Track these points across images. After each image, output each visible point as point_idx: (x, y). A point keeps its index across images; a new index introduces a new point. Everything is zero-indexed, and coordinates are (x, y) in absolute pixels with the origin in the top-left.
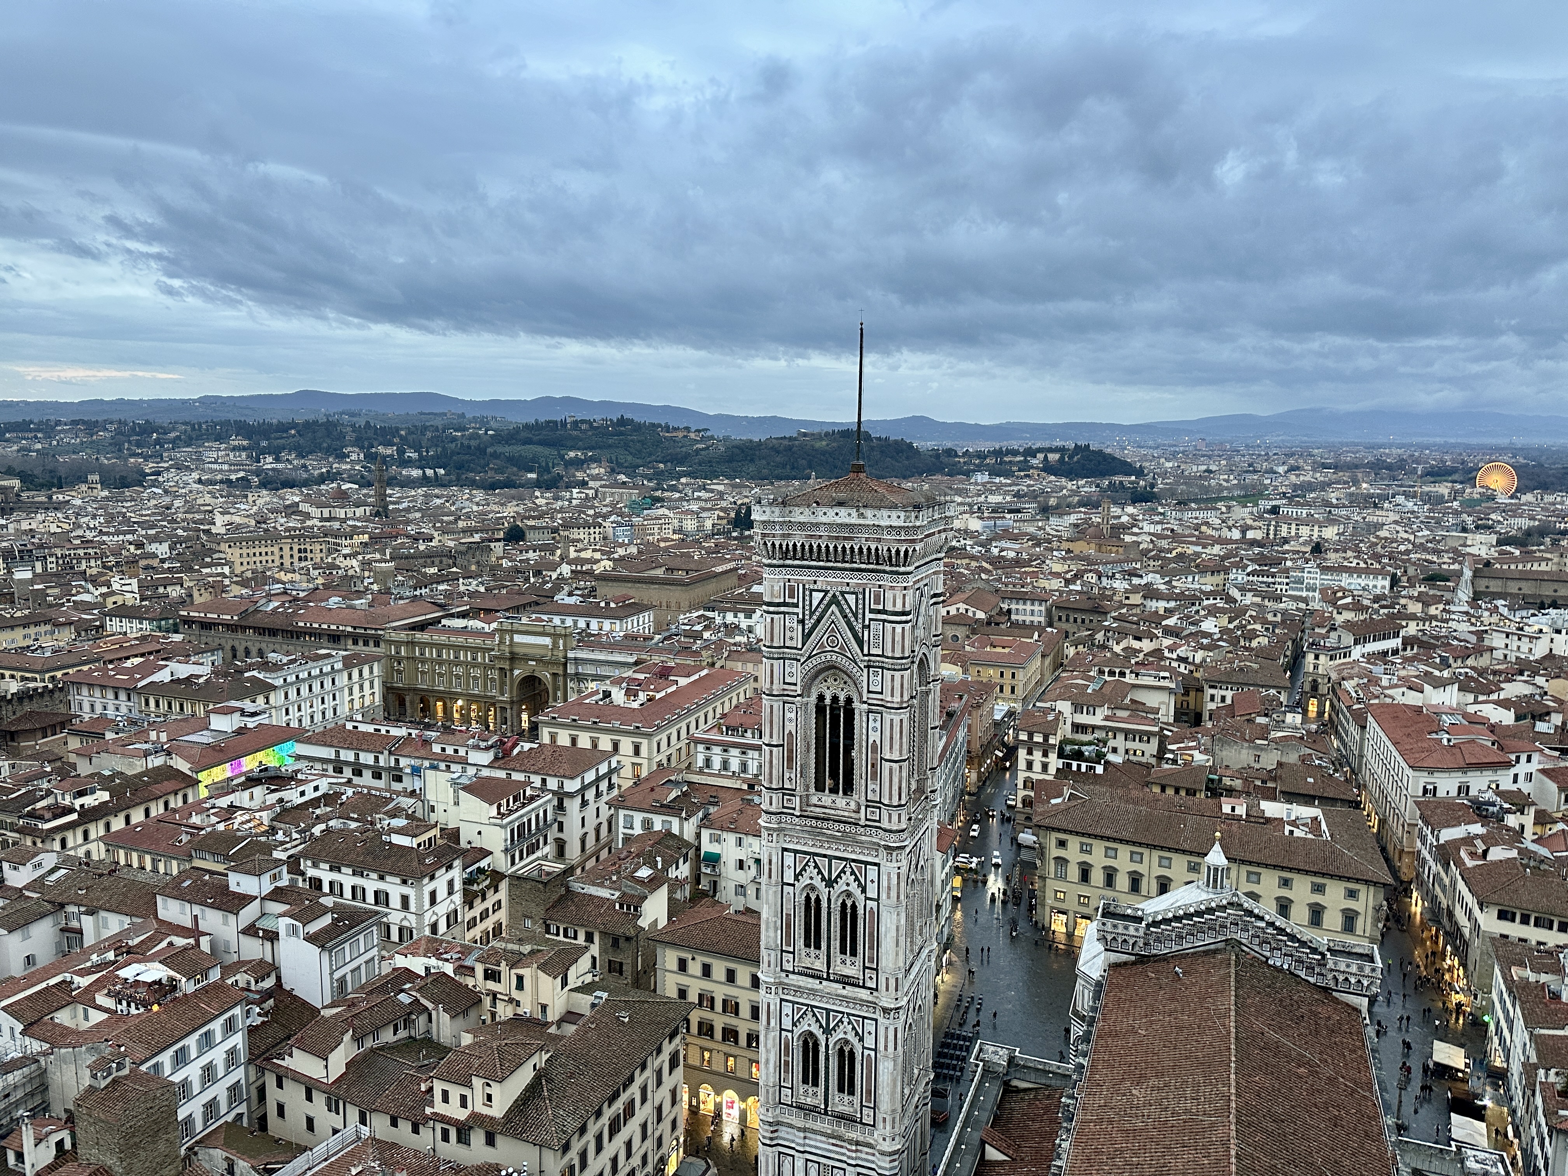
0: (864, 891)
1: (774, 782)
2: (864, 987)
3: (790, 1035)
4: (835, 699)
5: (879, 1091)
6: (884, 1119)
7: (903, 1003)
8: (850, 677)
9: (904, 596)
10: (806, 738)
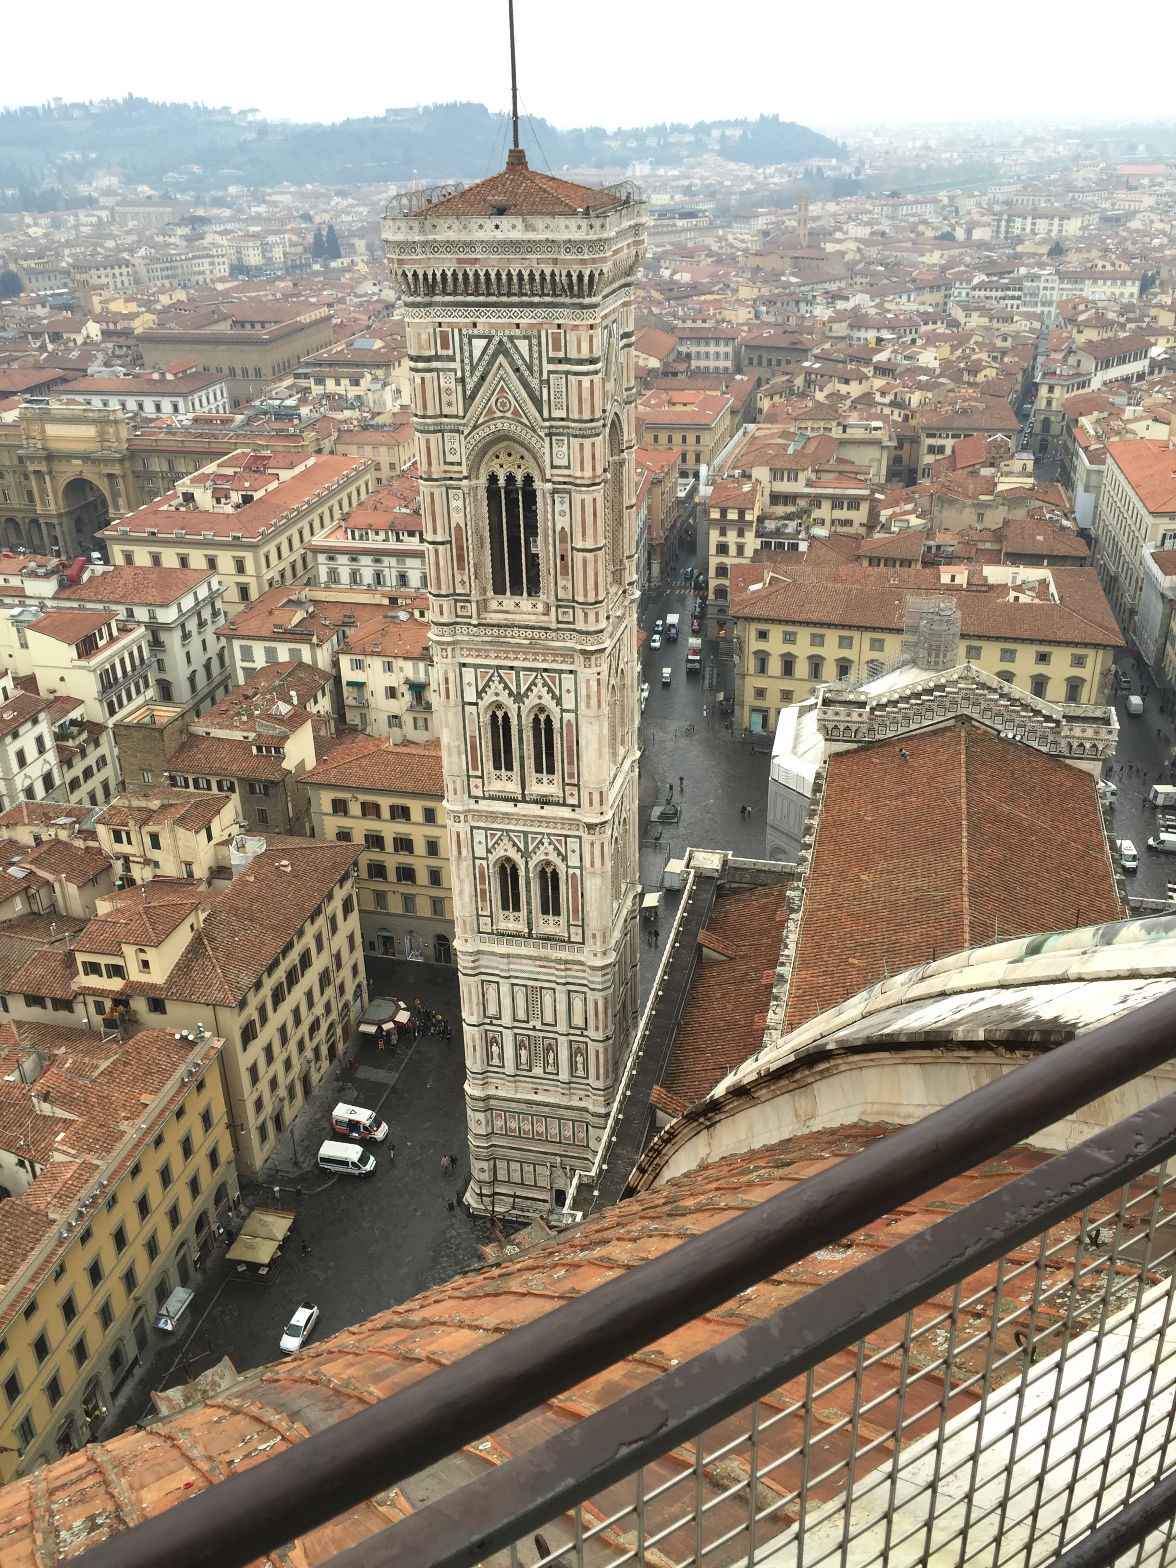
0: (559, 703)
1: (443, 587)
2: (564, 804)
3: (484, 863)
4: (510, 478)
5: (588, 908)
6: (594, 936)
7: (608, 816)
8: (527, 449)
9: (591, 337)
10: (477, 531)
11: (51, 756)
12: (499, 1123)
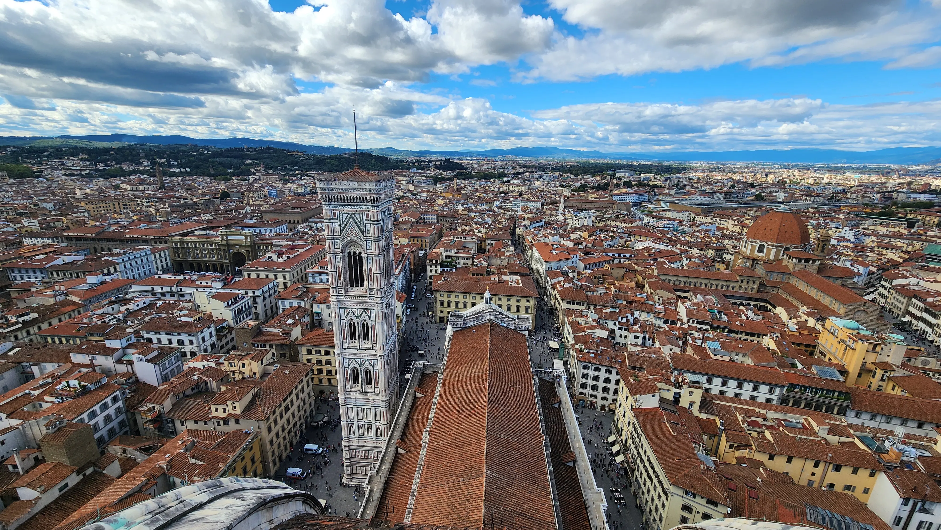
0: (370, 319)
1: (334, 284)
2: (372, 350)
3: (348, 369)
4: (355, 253)
5: (380, 382)
6: (382, 391)
7: (386, 353)
8: (359, 245)
9: (378, 214)
10: (345, 268)
11: (214, 338)
12: (353, 454)
